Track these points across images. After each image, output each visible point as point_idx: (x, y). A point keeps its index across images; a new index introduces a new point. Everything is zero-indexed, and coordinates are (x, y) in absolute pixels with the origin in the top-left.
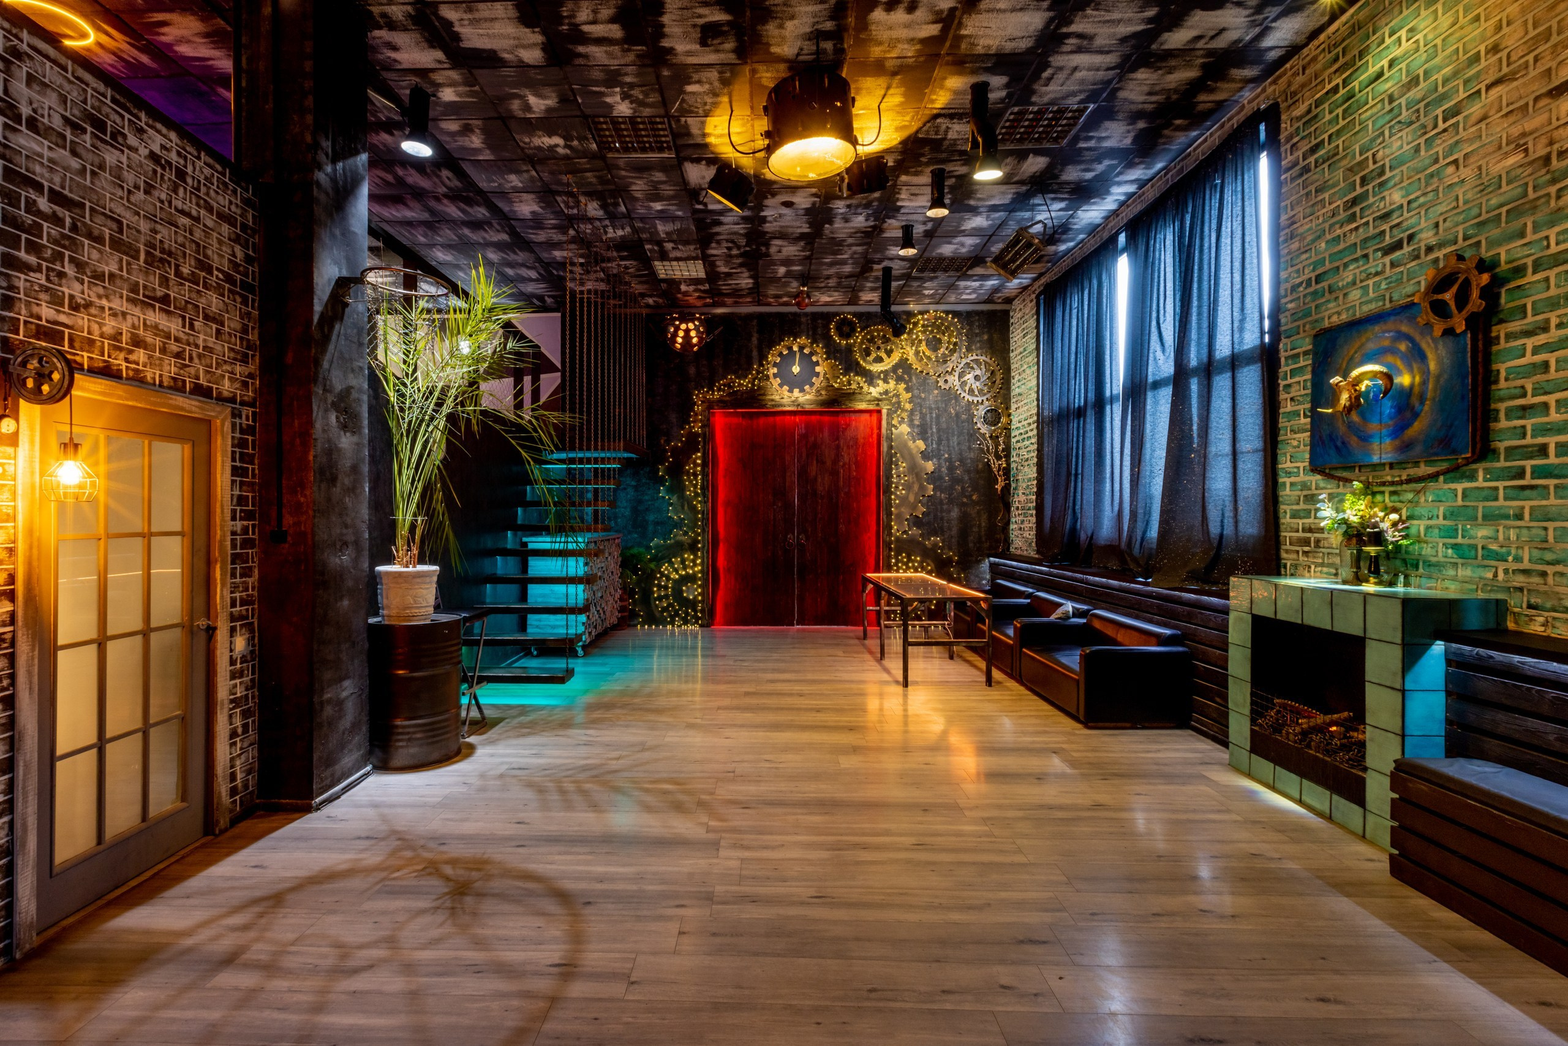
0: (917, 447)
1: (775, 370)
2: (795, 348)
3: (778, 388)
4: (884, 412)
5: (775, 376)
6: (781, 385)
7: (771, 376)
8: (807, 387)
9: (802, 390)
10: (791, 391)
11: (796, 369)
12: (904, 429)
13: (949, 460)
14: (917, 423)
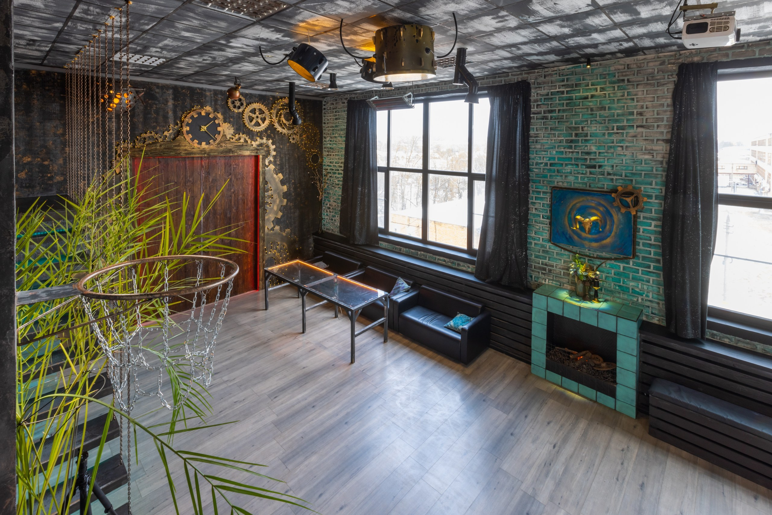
0: (278, 177)
1: (188, 128)
2: (203, 114)
3: (190, 141)
4: (261, 157)
5: (188, 133)
6: (192, 140)
7: (185, 132)
8: (211, 141)
9: (208, 143)
10: (200, 143)
11: (204, 128)
12: (272, 167)
13: (294, 183)
14: (278, 163)
